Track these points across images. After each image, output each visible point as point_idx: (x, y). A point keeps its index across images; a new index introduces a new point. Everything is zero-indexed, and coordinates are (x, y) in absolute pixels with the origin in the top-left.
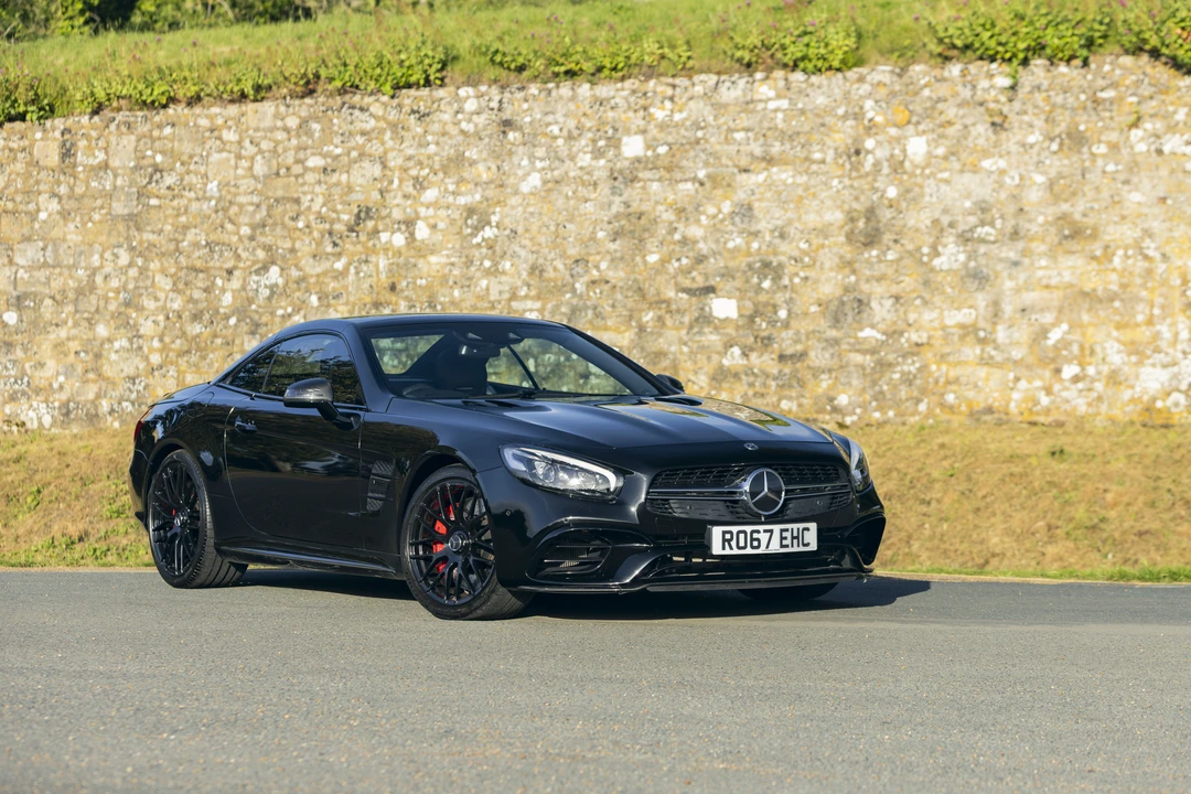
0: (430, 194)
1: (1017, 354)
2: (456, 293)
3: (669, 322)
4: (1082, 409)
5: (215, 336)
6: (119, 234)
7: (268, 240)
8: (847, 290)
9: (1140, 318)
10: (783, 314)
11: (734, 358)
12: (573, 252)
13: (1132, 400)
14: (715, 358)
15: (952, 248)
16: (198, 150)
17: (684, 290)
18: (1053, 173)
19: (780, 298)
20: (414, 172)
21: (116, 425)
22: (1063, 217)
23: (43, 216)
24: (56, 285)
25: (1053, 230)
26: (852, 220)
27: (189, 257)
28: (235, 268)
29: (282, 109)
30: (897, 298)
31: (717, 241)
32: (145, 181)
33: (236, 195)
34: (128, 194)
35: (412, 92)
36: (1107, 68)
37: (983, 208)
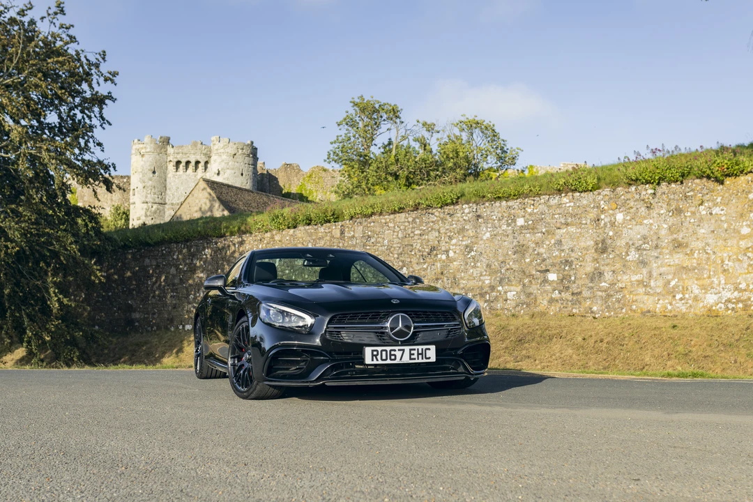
0: (454, 241)
1: (658, 290)
2: (462, 274)
3: (533, 283)
4: (684, 310)
7: (403, 259)
8: (595, 269)
9: (705, 276)
10: (573, 278)
11: (556, 295)
12: (500, 259)
13: (703, 307)
14: (549, 294)
15: (633, 253)
16: (381, 230)
17: (538, 271)
18: (670, 224)
19: (572, 273)
20: (448, 234)
22: (675, 240)
25: (671, 244)
26: (597, 244)
29: (407, 215)
30: (614, 272)
31: (550, 253)
32: (365, 241)
33: (393, 244)
34: (360, 245)
35: (448, 207)
36: (690, 184)
37: (644, 238)
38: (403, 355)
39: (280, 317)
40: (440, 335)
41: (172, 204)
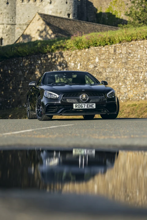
5: (139, 84)
6: (123, 66)
16: (136, 49)
21: (123, 101)
23: (111, 63)
24: (113, 75)
27: (135, 69)
28: (143, 71)
32: (128, 55)
33: (143, 57)
34: (125, 58)
38: (85, 106)
39: (50, 95)
40: (97, 100)
41: (20, 25)
